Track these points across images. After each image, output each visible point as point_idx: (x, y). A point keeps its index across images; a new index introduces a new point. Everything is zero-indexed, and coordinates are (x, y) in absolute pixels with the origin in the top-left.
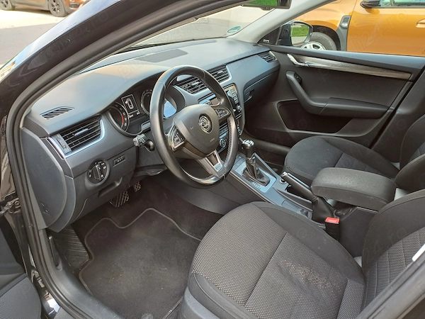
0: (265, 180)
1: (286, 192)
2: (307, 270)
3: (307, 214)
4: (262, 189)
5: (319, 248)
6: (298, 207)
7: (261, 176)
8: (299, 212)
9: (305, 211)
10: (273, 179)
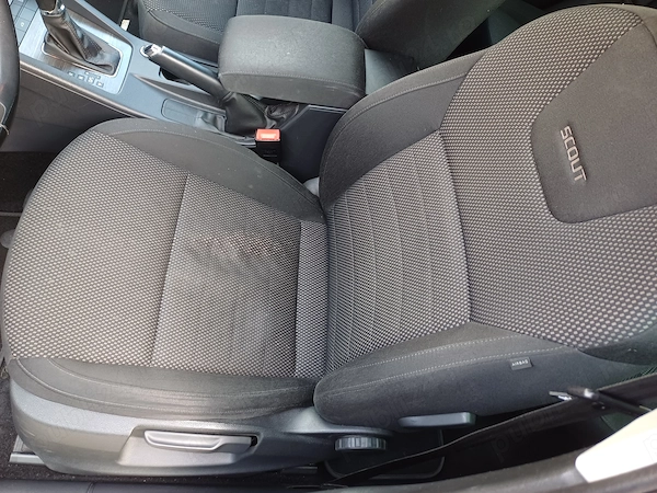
0: (107, 59)
1: (163, 79)
2: (238, 235)
3: (214, 123)
4: (106, 86)
5: (251, 187)
6: (194, 109)
7: (94, 49)
8: (199, 123)
9: (210, 116)
10: (125, 51)
